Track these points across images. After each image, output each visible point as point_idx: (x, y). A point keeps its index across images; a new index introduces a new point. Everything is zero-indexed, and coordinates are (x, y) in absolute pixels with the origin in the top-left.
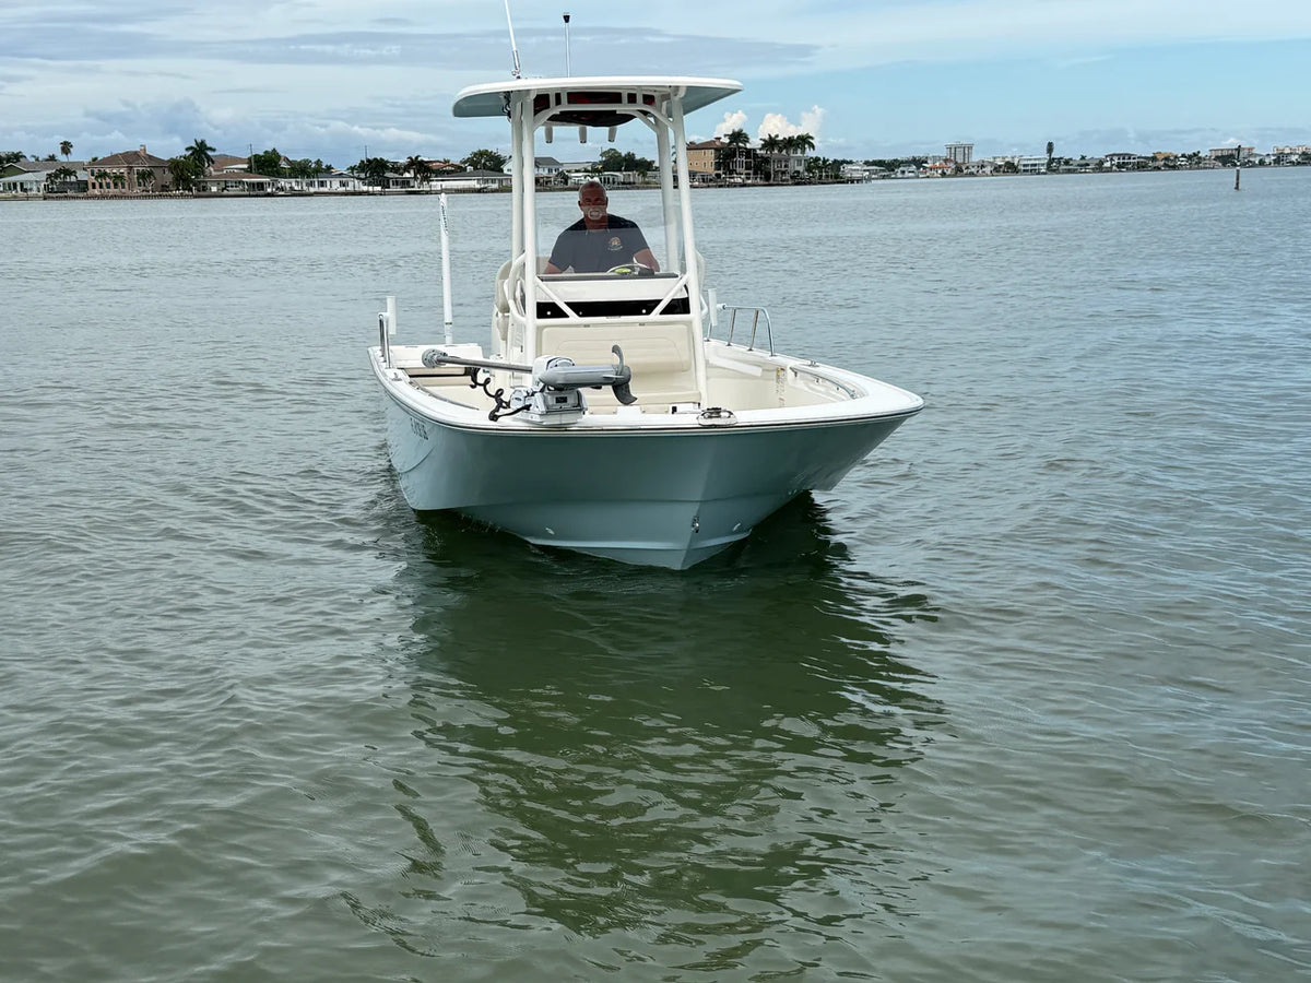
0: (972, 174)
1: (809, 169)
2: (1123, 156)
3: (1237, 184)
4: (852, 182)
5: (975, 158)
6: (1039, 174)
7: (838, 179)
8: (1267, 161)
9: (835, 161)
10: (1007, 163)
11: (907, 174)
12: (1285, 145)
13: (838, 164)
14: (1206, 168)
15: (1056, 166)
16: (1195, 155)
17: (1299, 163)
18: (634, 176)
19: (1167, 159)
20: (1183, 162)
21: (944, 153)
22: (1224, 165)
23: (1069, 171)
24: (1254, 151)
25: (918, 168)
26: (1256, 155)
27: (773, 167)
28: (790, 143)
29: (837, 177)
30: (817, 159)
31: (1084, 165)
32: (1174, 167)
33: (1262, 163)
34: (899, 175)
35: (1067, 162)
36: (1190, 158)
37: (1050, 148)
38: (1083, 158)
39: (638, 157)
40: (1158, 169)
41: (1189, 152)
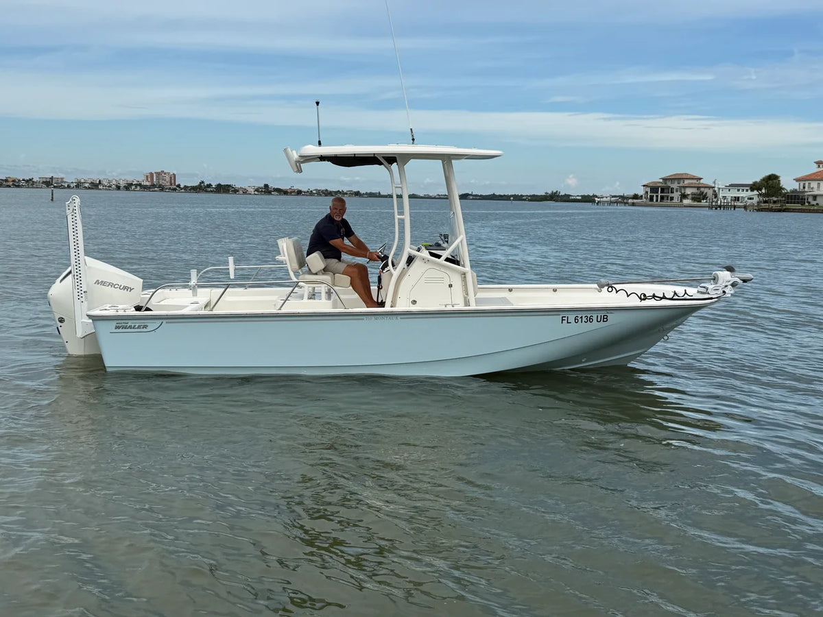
3: (52, 198)
8: (72, 185)
12: (82, 178)
14: (37, 188)
16: (30, 180)
17: (89, 188)
19: (14, 181)
20: (23, 183)
22: (48, 186)
24: (65, 180)
26: (65, 182)
32: (18, 186)
33: (69, 187)
36: (27, 181)
40: (9, 186)
41: (27, 178)
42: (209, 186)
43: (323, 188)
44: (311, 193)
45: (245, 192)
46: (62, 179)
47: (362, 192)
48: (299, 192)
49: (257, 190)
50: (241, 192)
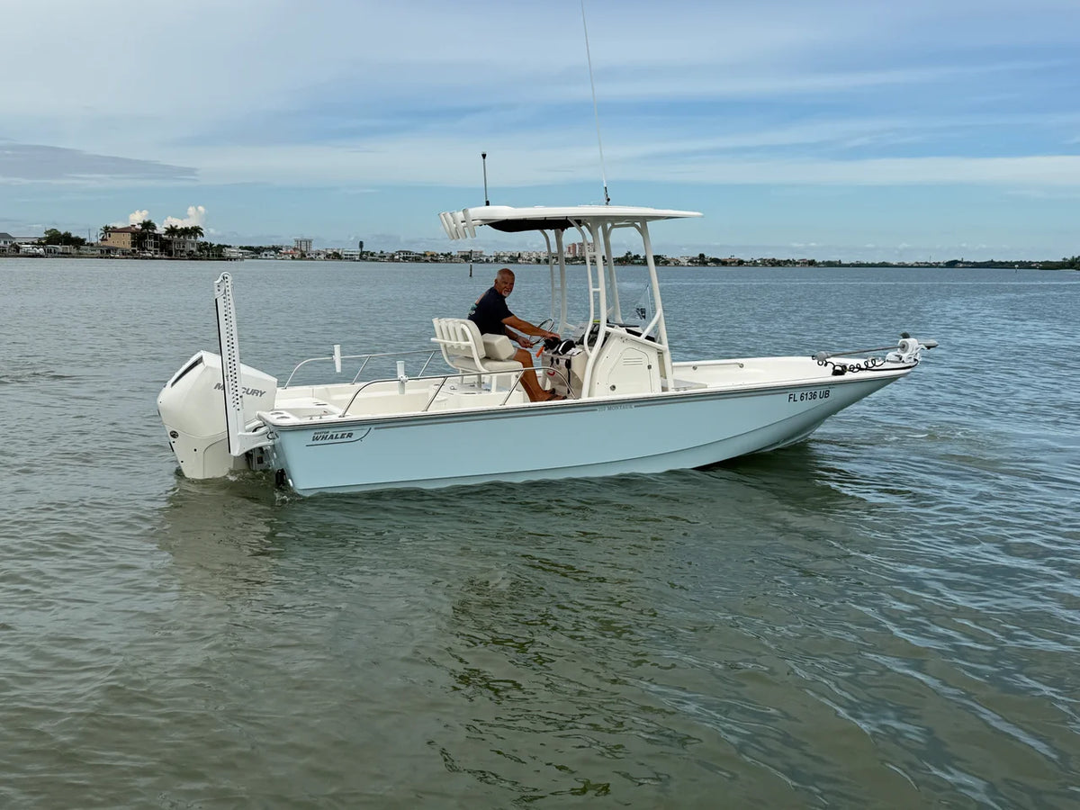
0: (312, 259)
1: (200, 250)
2: (406, 252)
4: (231, 260)
5: (314, 248)
6: (355, 261)
7: (221, 257)
8: (491, 260)
9: (219, 246)
10: (335, 253)
11: (269, 257)
12: (501, 253)
13: (220, 247)
14: (456, 262)
15: (365, 256)
16: (449, 254)
18: (70, 249)
19: (432, 255)
20: (441, 258)
21: (294, 244)
22: (466, 260)
23: (373, 260)
24: (484, 254)
25: (276, 253)
26: (484, 256)
27: (174, 247)
28: (186, 232)
29: (220, 256)
30: (206, 243)
31: (382, 257)
32: (437, 261)
33: (487, 261)
34: (264, 257)
35: (372, 255)
36: (446, 256)
37: (361, 245)
38: (382, 252)
39: (73, 236)
40: (427, 261)
41: (446, 252)
42: (637, 257)
43: (769, 257)
44: (755, 264)
45: (677, 263)
46: (481, 252)
47: (818, 261)
48: (741, 263)
49: (691, 261)
50: (672, 264)
